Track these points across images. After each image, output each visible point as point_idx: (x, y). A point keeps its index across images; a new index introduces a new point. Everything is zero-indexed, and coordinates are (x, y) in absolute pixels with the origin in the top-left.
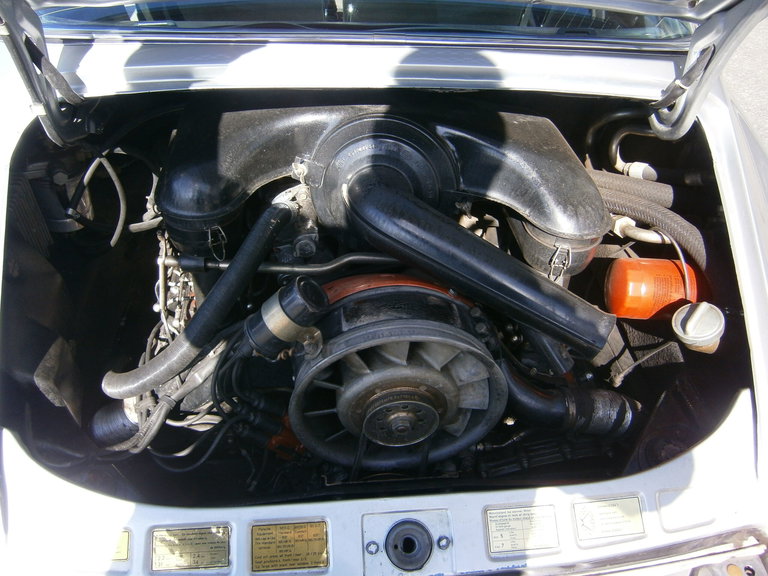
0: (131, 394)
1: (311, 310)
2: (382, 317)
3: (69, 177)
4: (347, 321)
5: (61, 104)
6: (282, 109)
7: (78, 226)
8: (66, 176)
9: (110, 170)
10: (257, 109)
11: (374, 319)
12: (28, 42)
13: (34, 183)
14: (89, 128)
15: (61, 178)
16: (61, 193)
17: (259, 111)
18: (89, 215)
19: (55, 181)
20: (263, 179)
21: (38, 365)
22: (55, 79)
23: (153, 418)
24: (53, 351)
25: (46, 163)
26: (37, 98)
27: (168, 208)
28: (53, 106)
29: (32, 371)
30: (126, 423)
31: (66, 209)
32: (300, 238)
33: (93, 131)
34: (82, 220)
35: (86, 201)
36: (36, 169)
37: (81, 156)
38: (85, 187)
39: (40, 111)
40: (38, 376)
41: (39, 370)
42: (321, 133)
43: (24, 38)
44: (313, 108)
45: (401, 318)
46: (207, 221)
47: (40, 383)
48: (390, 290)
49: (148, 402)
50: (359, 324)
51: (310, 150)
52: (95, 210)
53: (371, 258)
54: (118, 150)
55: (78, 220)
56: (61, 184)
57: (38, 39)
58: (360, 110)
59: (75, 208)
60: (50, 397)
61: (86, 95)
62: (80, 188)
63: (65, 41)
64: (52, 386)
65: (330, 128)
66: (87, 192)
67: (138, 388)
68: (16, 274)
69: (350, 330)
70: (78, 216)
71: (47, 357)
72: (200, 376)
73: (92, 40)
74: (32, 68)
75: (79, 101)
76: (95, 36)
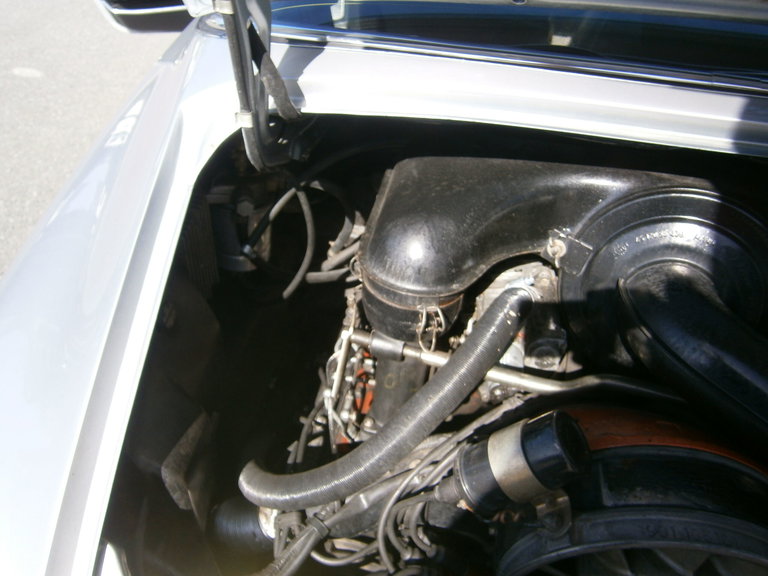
0: (273, 505)
1: (570, 468)
2: (673, 500)
3: (256, 208)
4: (611, 489)
5: (272, 117)
6: (546, 164)
7: (250, 267)
8: (251, 206)
9: (306, 208)
10: (515, 158)
11: (659, 499)
12: (252, 30)
13: (215, 208)
14: (293, 153)
15: (246, 208)
16: (242, 226)
17: (512, 161)
18: (266, 254)
19: (239, 212)
20: (502, 252)
21: (170, 451)
22: (273, 83)
23: (296, 546)
24: (193, 431)
25: (232, 188)
26: (246, 104)
27: (376, 271)
28: (262, 119)
29: (161, 459)
30: (257, 531)
31: (243, 244)
32: (540, 341)
33: (296, 157)
34: (257, 260)
35: (266, 238)
36: (220, 193)
37: (272, 185)
38: (268, 222)
39: (246, 122)
40: (167, 467)
41: (170, 459)
42: (594, 203)
43: (248, 25)
44: (588, 167)
45: (704, 509)
46: (422, 298)
47: (168, 477)
48: (681, 453)
49: (293, 520)
50: (632, 501)
51: (572, 223)
52: (273, 250)
53: (634, 387)
54: (316, 185)
55: (254, 261)
56: (244, 215)
57: (264, 32)
58: (661, 180)
59: (252, 246)
60: (176, 496)
61: (305, 110)
62: (264, 222)
63: (291, 41)
64: (181, 481)
65: (610, 199)
66: (268, 230)
67: (286, 502)
68: (170, 323)
69: (616, 507)
70: (254, 256)
71: (183, 440)
72: (367, 498)
73: (324, 43)
74: (249, 64)
75: (295, 116)
76: (328, 38)
